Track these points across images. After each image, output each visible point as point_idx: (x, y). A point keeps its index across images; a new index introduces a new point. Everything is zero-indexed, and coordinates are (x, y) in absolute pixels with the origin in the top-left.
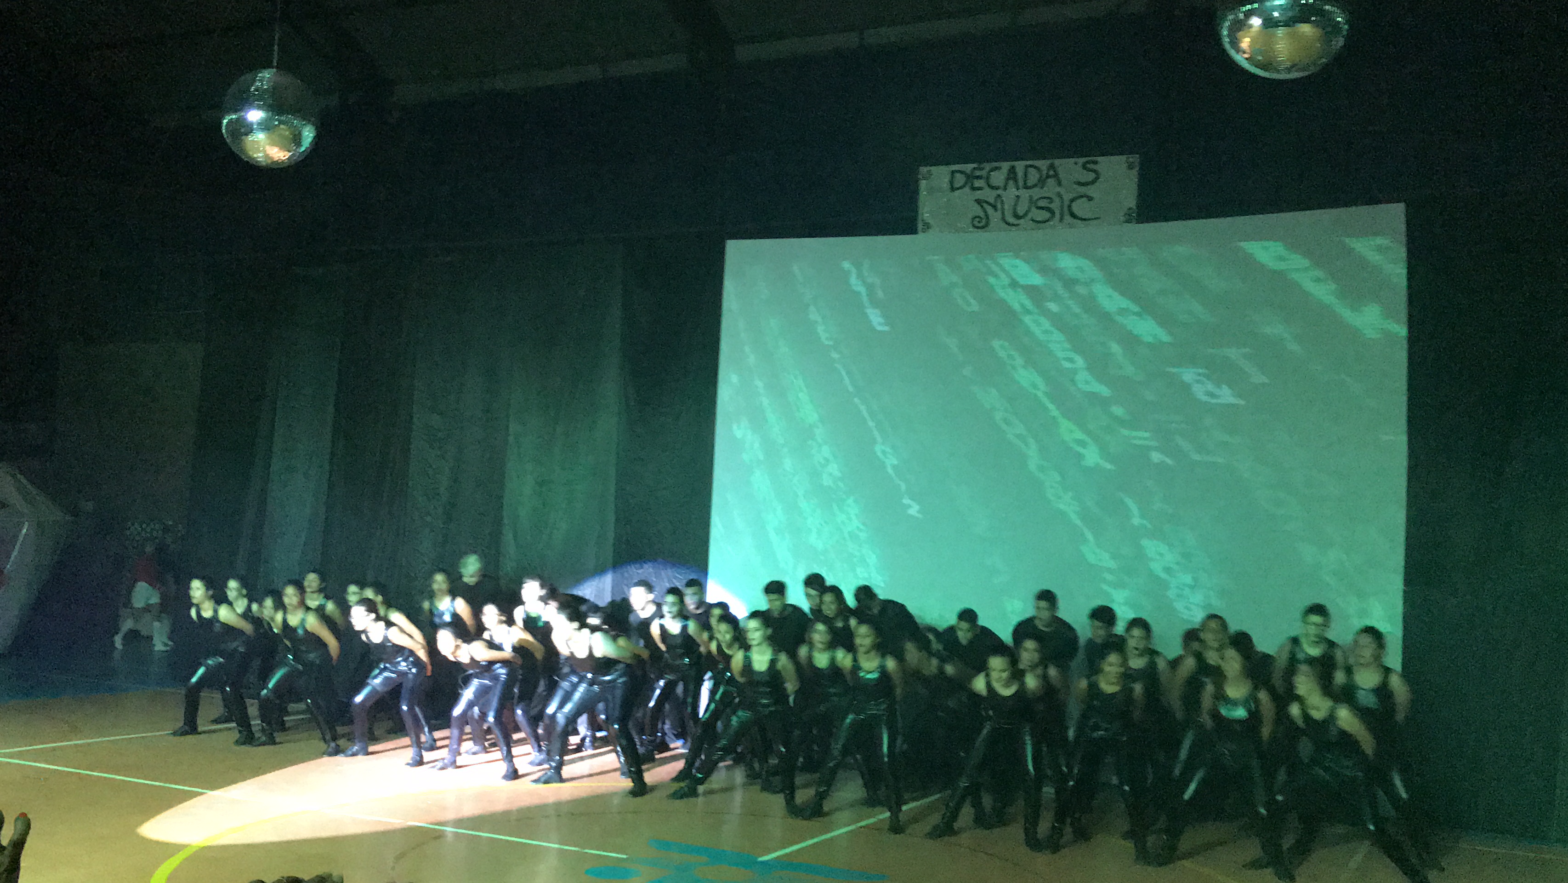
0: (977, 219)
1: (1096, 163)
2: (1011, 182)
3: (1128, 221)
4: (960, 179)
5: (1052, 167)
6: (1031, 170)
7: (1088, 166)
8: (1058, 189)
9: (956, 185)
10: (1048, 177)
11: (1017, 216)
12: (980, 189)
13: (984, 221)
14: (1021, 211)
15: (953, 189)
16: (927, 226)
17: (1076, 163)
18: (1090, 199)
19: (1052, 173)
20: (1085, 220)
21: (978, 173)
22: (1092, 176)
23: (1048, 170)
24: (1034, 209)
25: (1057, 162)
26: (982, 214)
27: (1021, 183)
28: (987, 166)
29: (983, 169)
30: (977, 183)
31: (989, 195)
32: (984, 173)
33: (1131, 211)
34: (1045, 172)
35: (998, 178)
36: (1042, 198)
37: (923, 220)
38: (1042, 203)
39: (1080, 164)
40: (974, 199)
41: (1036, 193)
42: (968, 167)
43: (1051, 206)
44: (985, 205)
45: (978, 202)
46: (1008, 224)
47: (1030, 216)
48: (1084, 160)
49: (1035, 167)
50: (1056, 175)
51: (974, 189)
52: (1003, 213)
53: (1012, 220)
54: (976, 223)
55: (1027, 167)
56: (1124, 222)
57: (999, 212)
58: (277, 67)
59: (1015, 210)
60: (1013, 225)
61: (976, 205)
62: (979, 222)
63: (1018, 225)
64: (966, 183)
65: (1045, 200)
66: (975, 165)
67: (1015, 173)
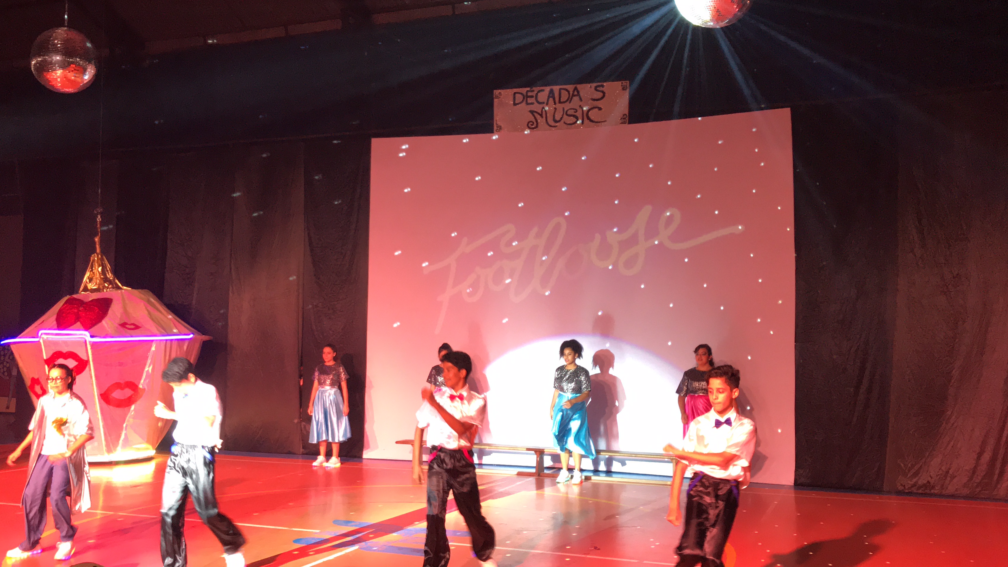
0: (532, 123)
1: (603, 86)
2: (551, 99)
3: (624, 123)
4: (519, 98)
5: (576, 89)
6: (562, 91)
7: (598, 88)
8: (581, 103)
9: (517, 102)
10: (573, 95)
11: (556, 121)
12: (532, 104)
13: (535, 123)
14: (558, 118)
15: (515, 104)
16: (500, 128)
17: (591, 87)
18: (600, 109)
19: (576, 93)
20: (597, 122)
21: (530, 94)
22: (600, 95)
23: (574, 91)
24: (565, 115)
25: (579, 86)
26: (534, 120)
27: (557, 100)
28: (536, 89)
29: (533, 91)
30: (530, 101)
31: (537, 107)
32: (534, 94)
33: (625, 116)
34: (571, 93)
35: (543, 96)
36: (570, 109)
37: (497, 124)
38: (570, 112)
39: (593, 87)
40: (529, 110)
41: (567, 106)
42: (524, 90)
43: (575, 114)
44: (536, 114)
45: (532, 112)
46: (551, 126)
47: (562, 121)
48: (595, 84)
49: (567, 90)
50: (578, 94)
51: (528, 104)
52: (546, 120)
53: (552, 123)
54: (530, 125)
55: (560, 89)
56: (621, 124)
57: (544, 118)
58: (67, 27)
59: (554, 116)
60: (554, 127)
61: (529, 113)
62: (531, 125)
63: (556, 126)
64: (523, 101)
65: (573, 110)
66: (528, 89)
67: (553, 94)
